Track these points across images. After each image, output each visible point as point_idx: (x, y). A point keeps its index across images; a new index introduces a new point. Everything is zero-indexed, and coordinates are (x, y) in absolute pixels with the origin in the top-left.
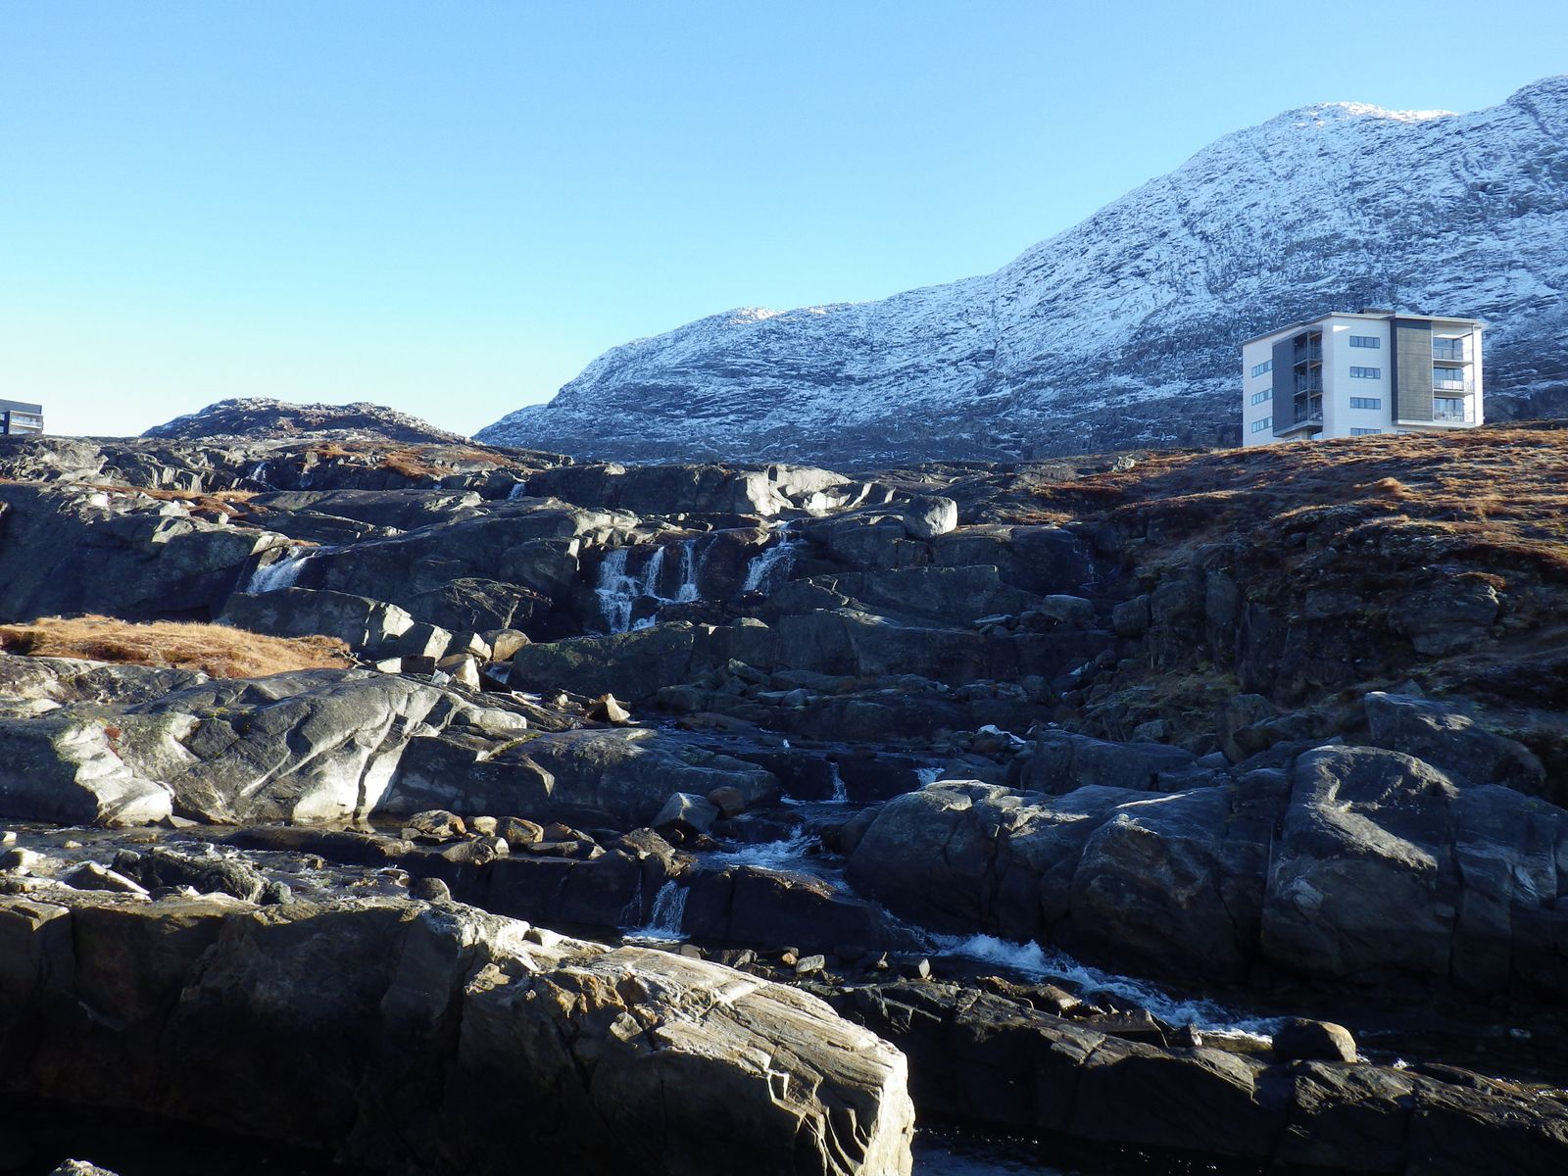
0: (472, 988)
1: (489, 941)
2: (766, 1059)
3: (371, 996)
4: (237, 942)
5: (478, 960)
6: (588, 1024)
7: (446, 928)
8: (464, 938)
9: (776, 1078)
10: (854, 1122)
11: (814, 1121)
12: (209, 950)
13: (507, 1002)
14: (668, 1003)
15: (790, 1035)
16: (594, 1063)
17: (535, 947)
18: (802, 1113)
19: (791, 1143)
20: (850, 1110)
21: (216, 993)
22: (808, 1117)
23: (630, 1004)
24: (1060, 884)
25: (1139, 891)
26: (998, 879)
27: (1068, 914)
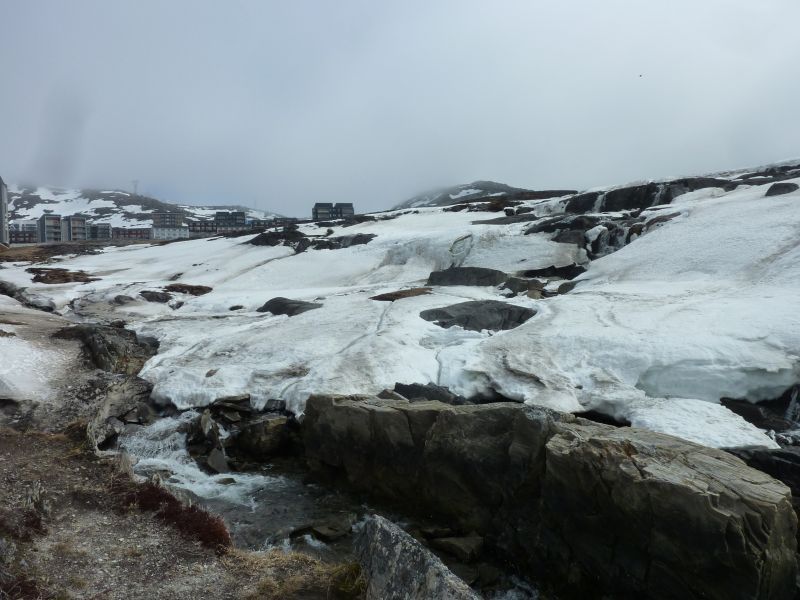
0: (549, 445)
1: (556, 423)
2: (706, 486)
3: (505, 447)
4: (445, 422)
5: (552, 432)
6: (607, 464)
7: (535, 417)
8: (544, 422)
9: (712, 496)
10: (760, 522)
11: (736, 519)
12: (434, 425)
13: (567, 452)
14: (649, 455)
15: (718, 474)
16: (613, 483)
17: (580, 427)
18: (728, 515)
19: (723, 530)
20: (758, 515)
21: (439, 443)
22: (732, 516)
23: (629, 455)
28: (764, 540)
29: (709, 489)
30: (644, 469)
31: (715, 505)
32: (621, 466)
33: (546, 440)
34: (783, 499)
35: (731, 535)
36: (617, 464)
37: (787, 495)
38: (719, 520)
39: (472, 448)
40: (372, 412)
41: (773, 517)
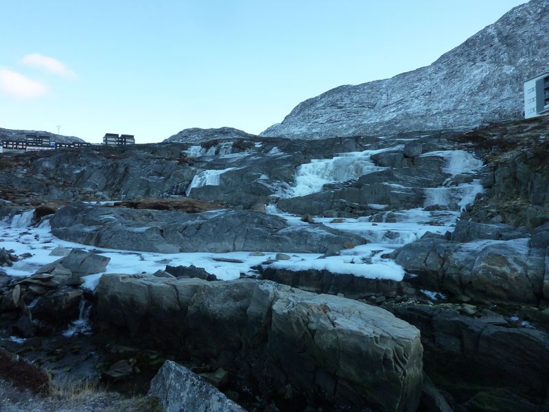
0: (274, 307)
1: (279, 292)
2: (371, 331)
3: (244, 309)
4: (203, 293)
5: (276, 298)
6: (312, 319)
7: (265, 288)
8: (271, 291)
9: (376, 338)
10: (403, 352)
11: (389, 351)
12: (195, 295)
13: (286, 311)
14: (337, 312)
15: (379, 323)
16: (315, 331)
17: (293, 294)
18: (385, 348)
19: (382, 358)
20: (402, 348)
21: (198, 307)
22: (387, 349)
23: (326, 312)
24: (468, 273)
25: (497, 275)
26: (444, 271)
27: (471, 282)
28: (404, 362)
29: (374, 333)
30: (335, 321)
31: (377, 342)
32: (321, 320)
33: (272, 304)
34: (416, 337)
35: (386, 361)
36: (318, 318)
37: (418, 334)
38: (379, 352)
39: (222, 310)
40: (150, 286)
41: (410, 348)
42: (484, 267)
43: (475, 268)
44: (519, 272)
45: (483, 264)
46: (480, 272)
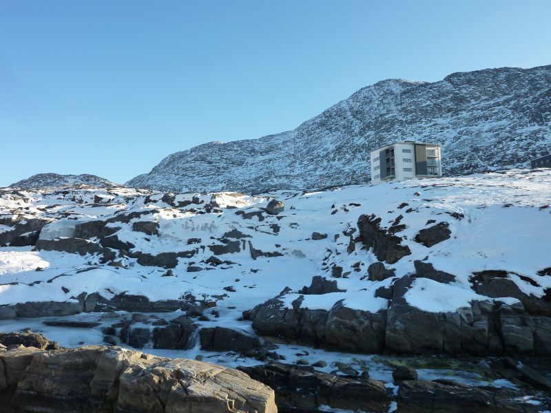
0: (122, 377)
1: (128, 359)
2: (226, 395)
3: (87, 381)
5: (125, 366)
6: (163, 387)
7: (113, 356)
8: (119, 359)
9: (230, 403)
12: (28, 368)
13: (135, 381)
14: (192, 377)
15: (234, 386)
16: (166, 400)
17: (146, 361)
20: (256, 411)
21: (30, 383)
23: (179, 379)
24: (322, 327)
25: (347, 328)
26: (302, 326)
27: (324, 337)
29: (228, 397)
30: (188, 388)
31: (231, 408)
32: (173, 387)
33: (120, 373)
36: (170, 386)
41: (264, 410)
42: (336, 321)
43: (328, 322)
44: (366, 324)
45: (335, 318)
46: (333, 326)
